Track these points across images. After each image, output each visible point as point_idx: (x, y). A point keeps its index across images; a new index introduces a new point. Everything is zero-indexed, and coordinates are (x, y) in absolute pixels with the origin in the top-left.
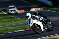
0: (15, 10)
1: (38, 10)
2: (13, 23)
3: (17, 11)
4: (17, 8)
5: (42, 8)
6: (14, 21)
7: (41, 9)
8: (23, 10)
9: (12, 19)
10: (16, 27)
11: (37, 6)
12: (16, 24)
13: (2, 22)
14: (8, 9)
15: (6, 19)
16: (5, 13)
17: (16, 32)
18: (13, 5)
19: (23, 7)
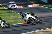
0: (14, 6)
1: (35, 6)
2: (12, 17)
3: (16, 6)
4: (16, 4)
5: (39, 5)
6: (13, 15)
7: (37, 5)
8: (22, 6)
9: (12, 14)
10: (15, 21)
11: (34, 3)
12: (15, 17)
13: (2, 16)
14: (8, 5)
15: (6, 14)
16: (6, 8)
17: (15, 25)
18: (12, 1)
19: (21, 3)
